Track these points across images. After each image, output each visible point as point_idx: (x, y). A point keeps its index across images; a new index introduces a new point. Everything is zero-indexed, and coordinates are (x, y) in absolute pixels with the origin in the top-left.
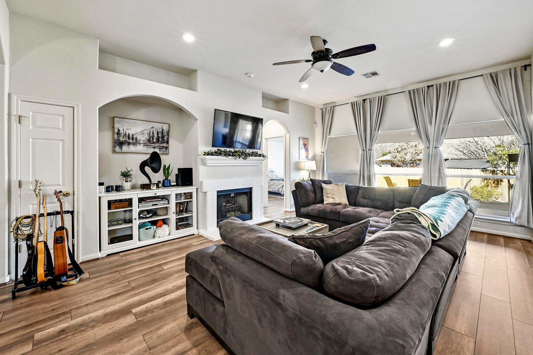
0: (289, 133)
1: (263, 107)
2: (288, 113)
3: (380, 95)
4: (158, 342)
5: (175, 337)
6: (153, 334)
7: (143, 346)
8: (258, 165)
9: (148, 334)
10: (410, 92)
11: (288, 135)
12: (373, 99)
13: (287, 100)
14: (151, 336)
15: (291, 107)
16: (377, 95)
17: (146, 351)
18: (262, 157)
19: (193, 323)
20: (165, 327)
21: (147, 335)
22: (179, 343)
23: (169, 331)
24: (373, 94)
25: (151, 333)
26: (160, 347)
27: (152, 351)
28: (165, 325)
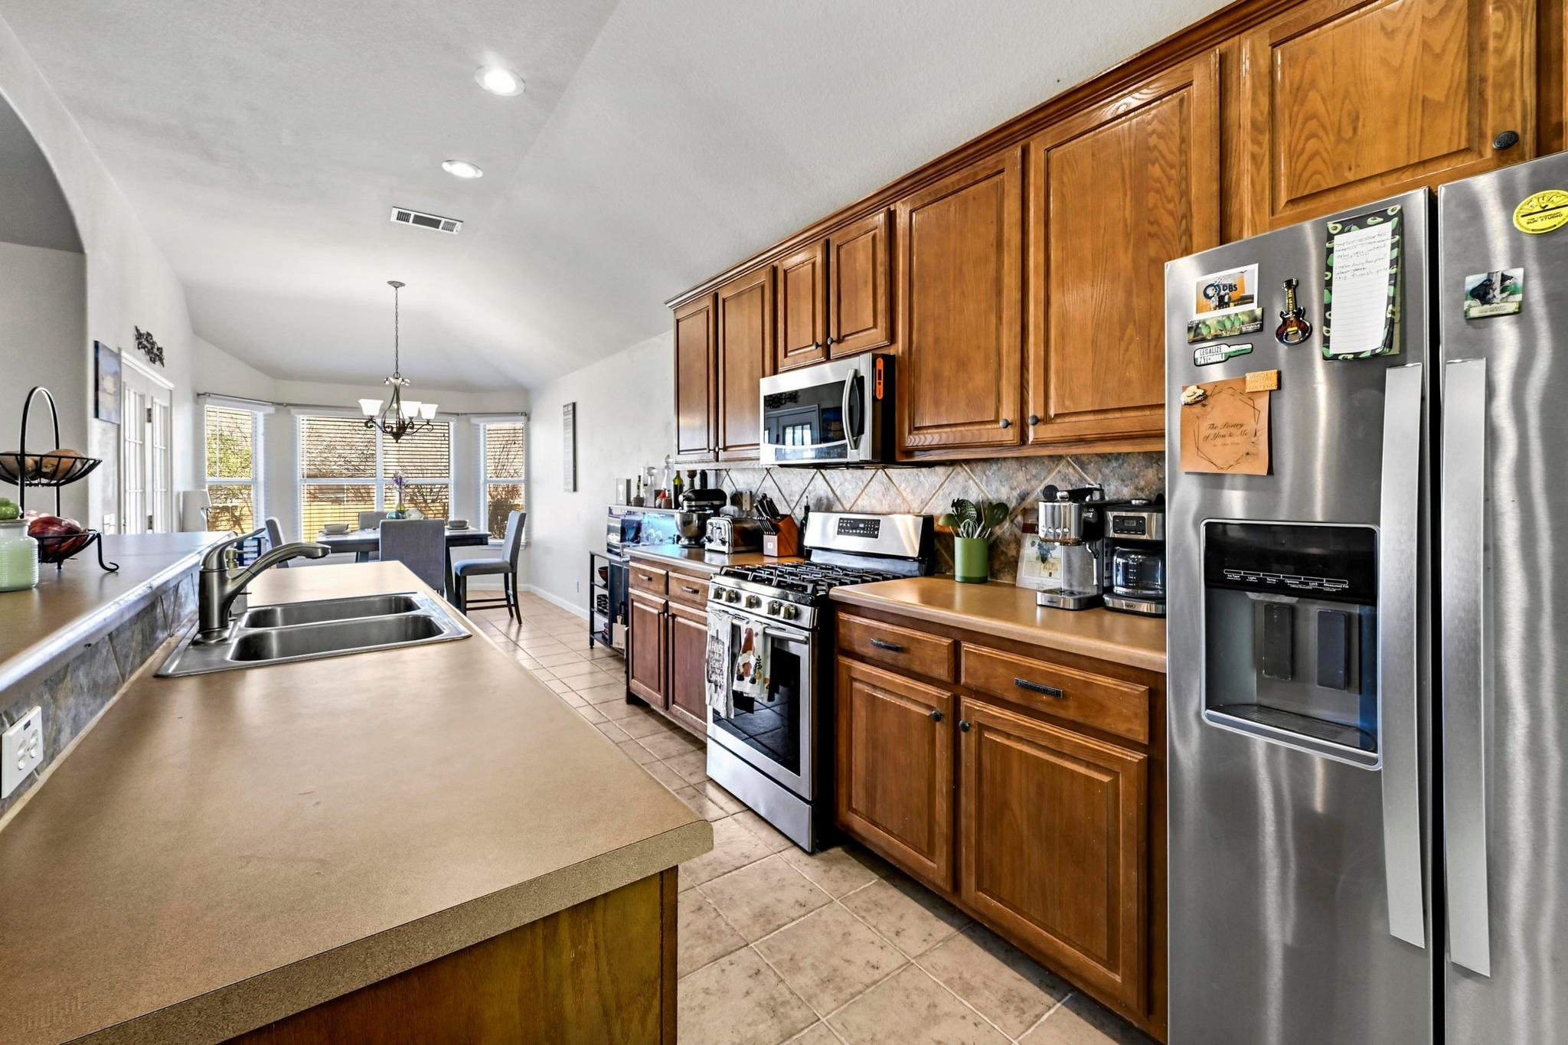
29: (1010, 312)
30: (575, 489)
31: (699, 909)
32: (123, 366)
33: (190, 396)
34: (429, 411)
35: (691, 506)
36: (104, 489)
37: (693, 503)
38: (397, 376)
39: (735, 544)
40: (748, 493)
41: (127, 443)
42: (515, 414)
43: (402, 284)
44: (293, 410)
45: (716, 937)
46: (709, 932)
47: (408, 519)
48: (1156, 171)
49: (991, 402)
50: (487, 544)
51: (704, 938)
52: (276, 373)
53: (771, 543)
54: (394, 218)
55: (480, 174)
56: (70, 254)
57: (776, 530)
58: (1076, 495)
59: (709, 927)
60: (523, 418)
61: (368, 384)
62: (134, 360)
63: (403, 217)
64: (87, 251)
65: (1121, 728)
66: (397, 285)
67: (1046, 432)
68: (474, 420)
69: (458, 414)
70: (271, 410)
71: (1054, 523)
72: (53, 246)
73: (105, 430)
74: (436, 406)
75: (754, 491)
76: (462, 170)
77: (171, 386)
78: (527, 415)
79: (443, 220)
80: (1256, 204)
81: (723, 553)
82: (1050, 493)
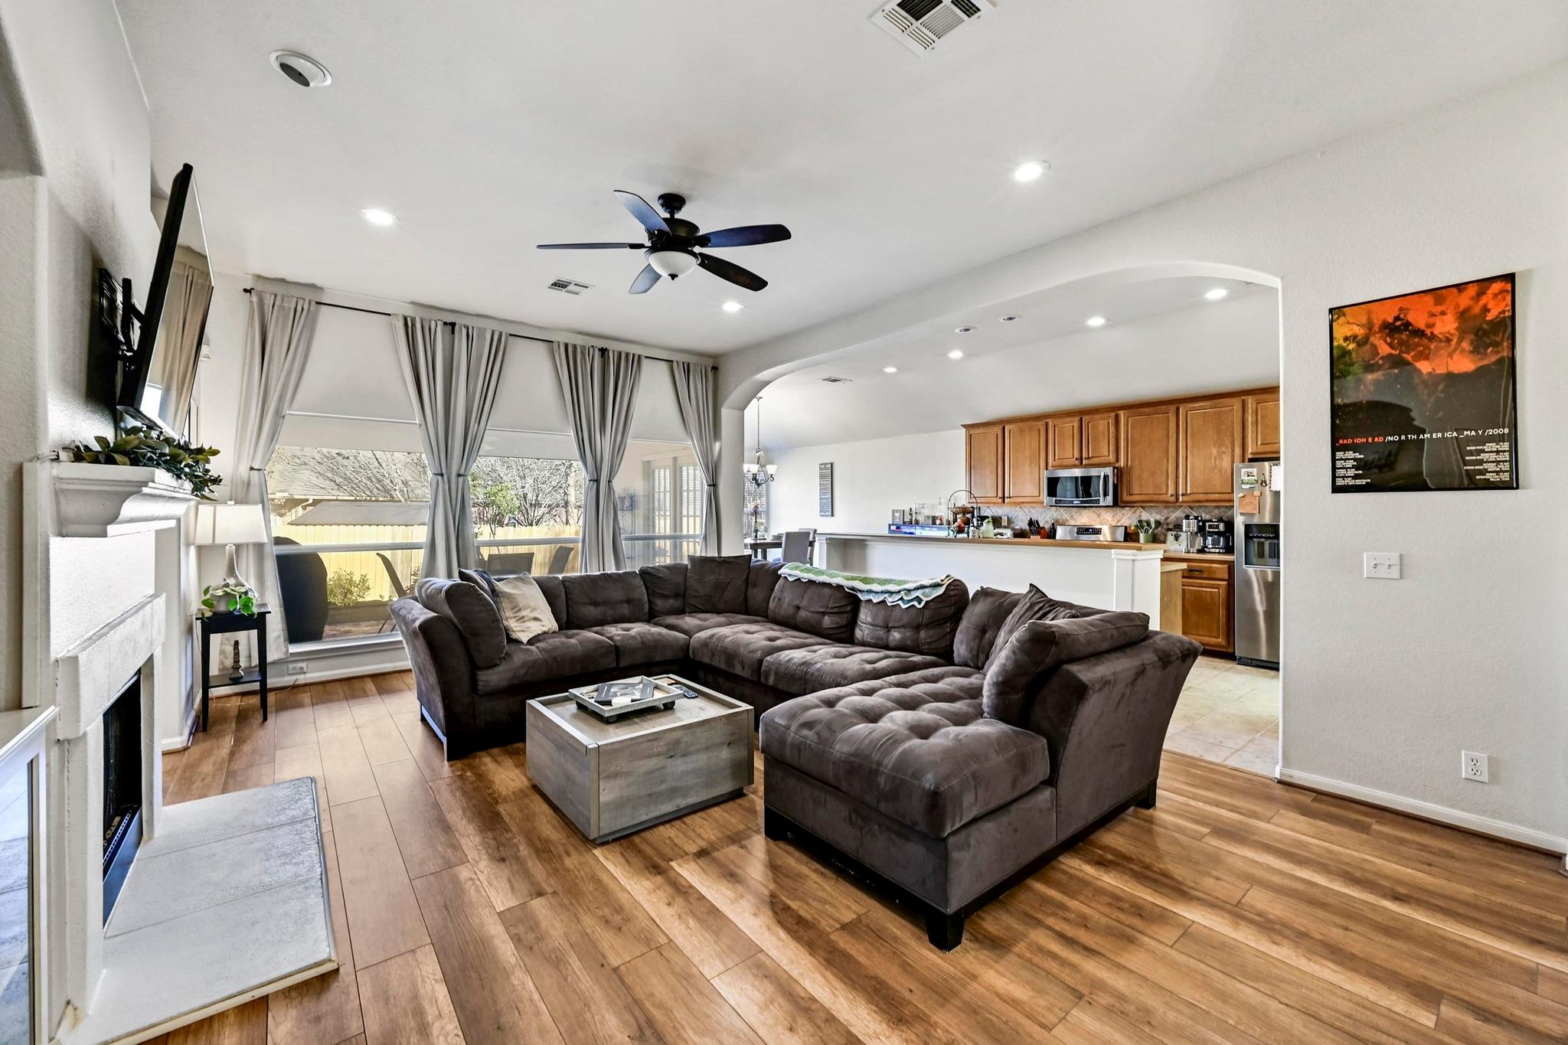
3: (493, 326)
4: (1056, 989)
5: (1029, 961)
6: (1036, 1008)
7: (1081, 1015)
9: (1041, 1019)
12: (478, 331)
14: (1044, 1012)
17: (1090, 1003)
19: (973, 938)
20: (1002, 991)
21: (1044, 1021)
22: (1041, 949)
23: (1012, 977)
24: (472, 315)
25: (1036, 1015)
26: (1068, 980)
27: (1084, 992)
28: (997, 994)
29: (1172, 460)
30: (832, 515)
48: (1224, 427)
49: (1164, 488)
58: (1196, 518)
65: (1221, 577)
67: (1186, 498)
71: (1189, 526)
80: (1252, 443)
82: (1187, 517)
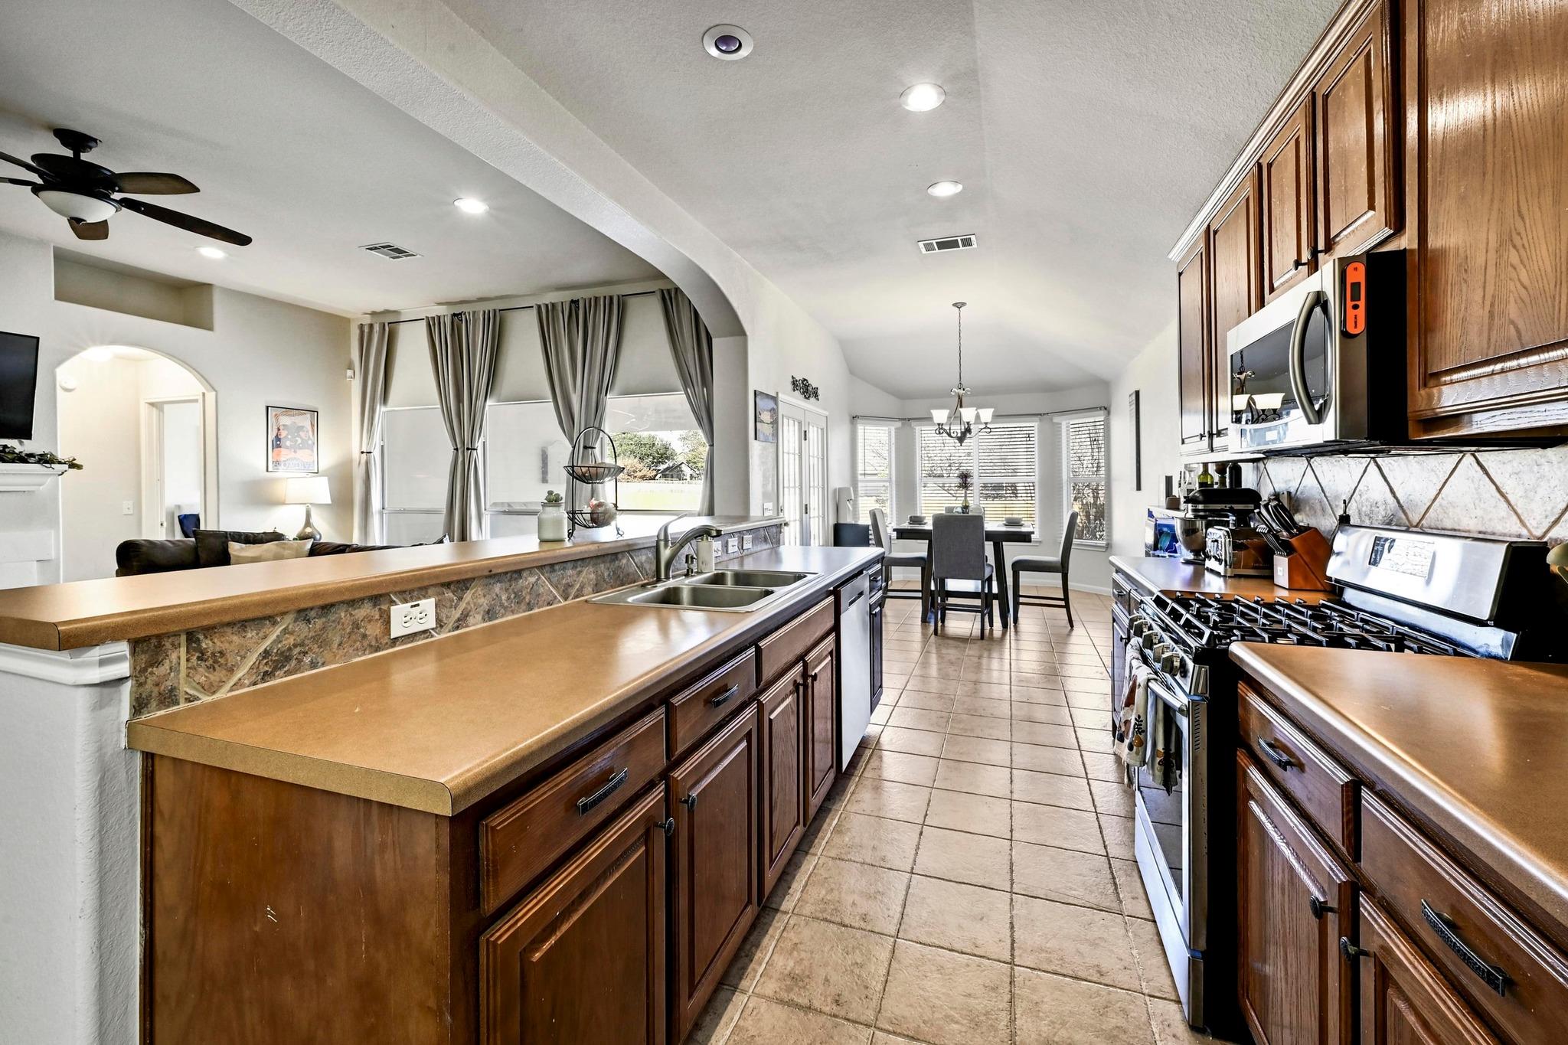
0: (215, 390)
1: (60, 296)
2: (211, 329)
3: (490, 306)
8: (33, 492)
10: (539, 307)
11: (211, 396)
12: (474, 316)
13: (210, 285)
15: (220, 310)
16: (481, 308)
18: (38, 466)
30: (1139, 488)
31: (993, 989)
32: (780, 403)
33: (847, 419)
34: (987, 414)
35: (1198, 510)
36: (764, 485)
37: (1200, 507)
38: (960, 386)
39: (1234, 564)
40: (1286, 493)
41: (786, 455)
42: (1095, 409)
43: (964, 304)
44: (913, 423)
45: (984, 1029)
46: (983, 1018)
47: (970, 514)
50: (1030, 541)
51: (971, 1020)
52: (903, 395)
53: (1281, 566)
54: (924, 251)
55: (960, 187)
56: (738, 338)
57: (1288, 549)
59: (987, 1014)
60: (1102, 412)
61: (937, 397)
62: (791, 399)
63: (929, 247)
64: (748, 333)
66: (959, 305)
68: (1056, 419)
69: (1041, 415)
70: (899, 424)
72: (725, 336)
73: (764, 449)
74: (993, 410)
75: (1293, 490)
76: (945, 190)
77: (826, 413)
78: (1107, 409)
79: (959, 239)
81: (1218, 574)
